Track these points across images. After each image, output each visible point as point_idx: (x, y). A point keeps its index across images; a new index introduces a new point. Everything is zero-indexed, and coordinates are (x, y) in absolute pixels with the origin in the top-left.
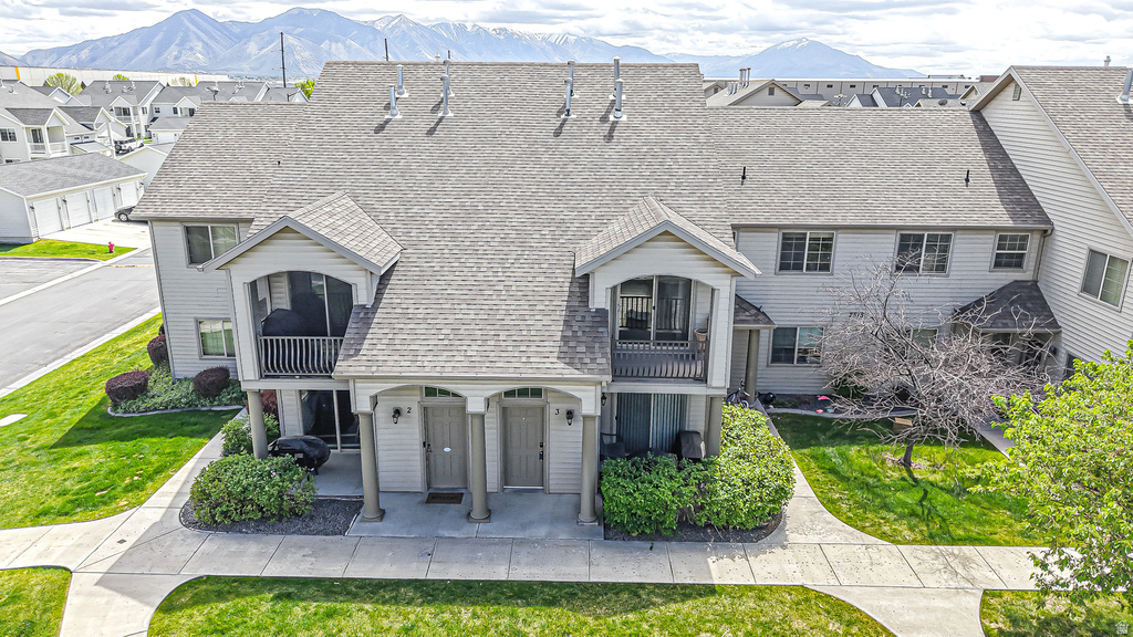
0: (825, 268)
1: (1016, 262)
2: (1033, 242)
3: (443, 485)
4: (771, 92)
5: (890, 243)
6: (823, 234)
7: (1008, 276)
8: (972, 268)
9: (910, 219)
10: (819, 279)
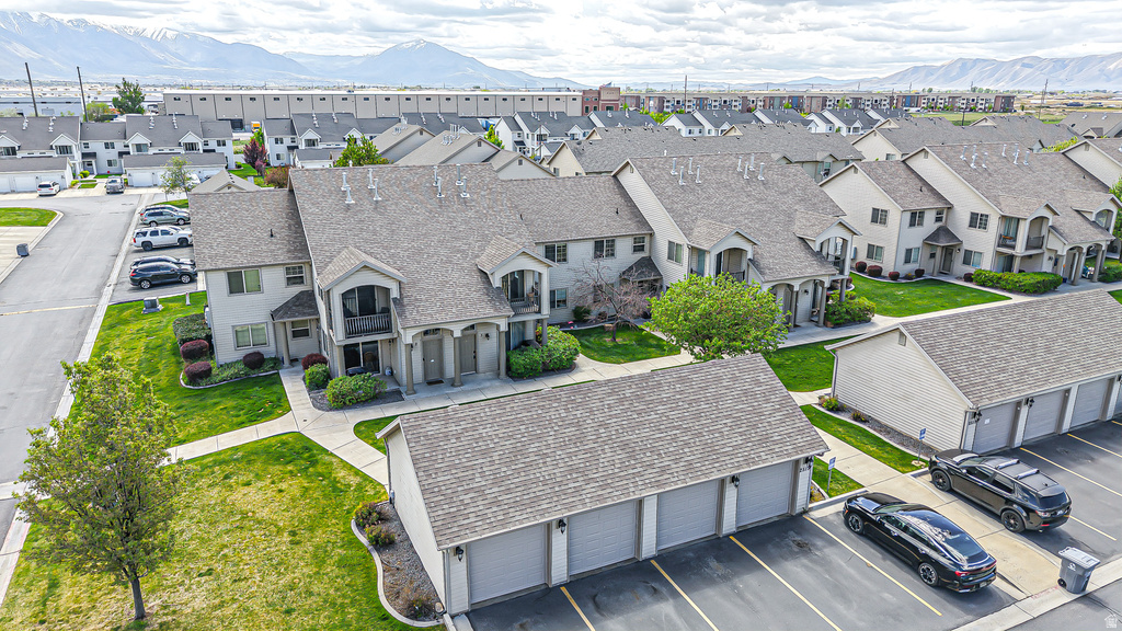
0: (565, 260)
1: (641, 249)
2: (647, 239)
3: (431, 378)
4: (480, 145)
5: (590, 246)
6: (562, 244)
7: (640, 255)
8: (625, 254)
9: (597, 234)
10: (563, 266)
